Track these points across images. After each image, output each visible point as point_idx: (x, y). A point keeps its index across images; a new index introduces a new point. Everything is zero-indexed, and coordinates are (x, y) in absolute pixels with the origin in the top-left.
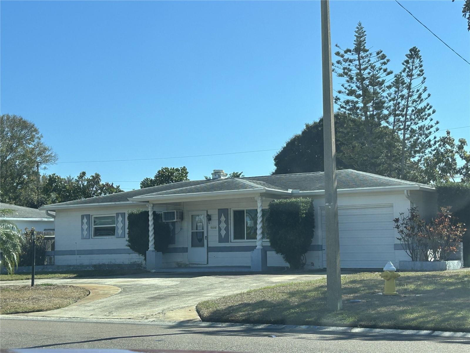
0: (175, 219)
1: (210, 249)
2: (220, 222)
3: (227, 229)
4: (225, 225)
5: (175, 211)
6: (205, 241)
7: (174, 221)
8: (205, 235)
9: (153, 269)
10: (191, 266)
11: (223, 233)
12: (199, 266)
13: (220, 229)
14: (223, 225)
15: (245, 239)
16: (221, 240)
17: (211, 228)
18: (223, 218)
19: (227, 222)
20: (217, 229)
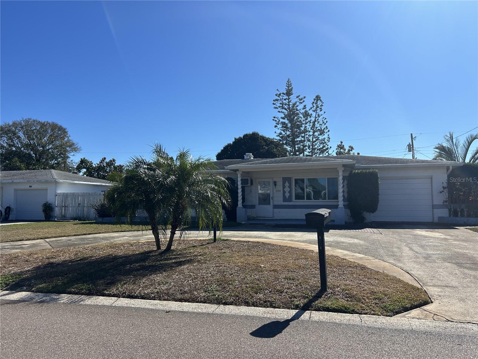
0: (248, 184)
1: (275, 207)
2: (284, 187)
3: (290, 192)
4: (289, 189)
5: (249, 178)
6: (271, 200)
7: (248, 185)
8: (271, 196)
9: (243, 221)
10: (258, 218)
11: (287, 195)
12: (265, 218)
13: (284, 192)
14: (287, 189)
15: (304, 199)
16: (285, 199)
17: (276, 191)
18: (287, 184)
19: (290, 187)
20: (282, 191)
